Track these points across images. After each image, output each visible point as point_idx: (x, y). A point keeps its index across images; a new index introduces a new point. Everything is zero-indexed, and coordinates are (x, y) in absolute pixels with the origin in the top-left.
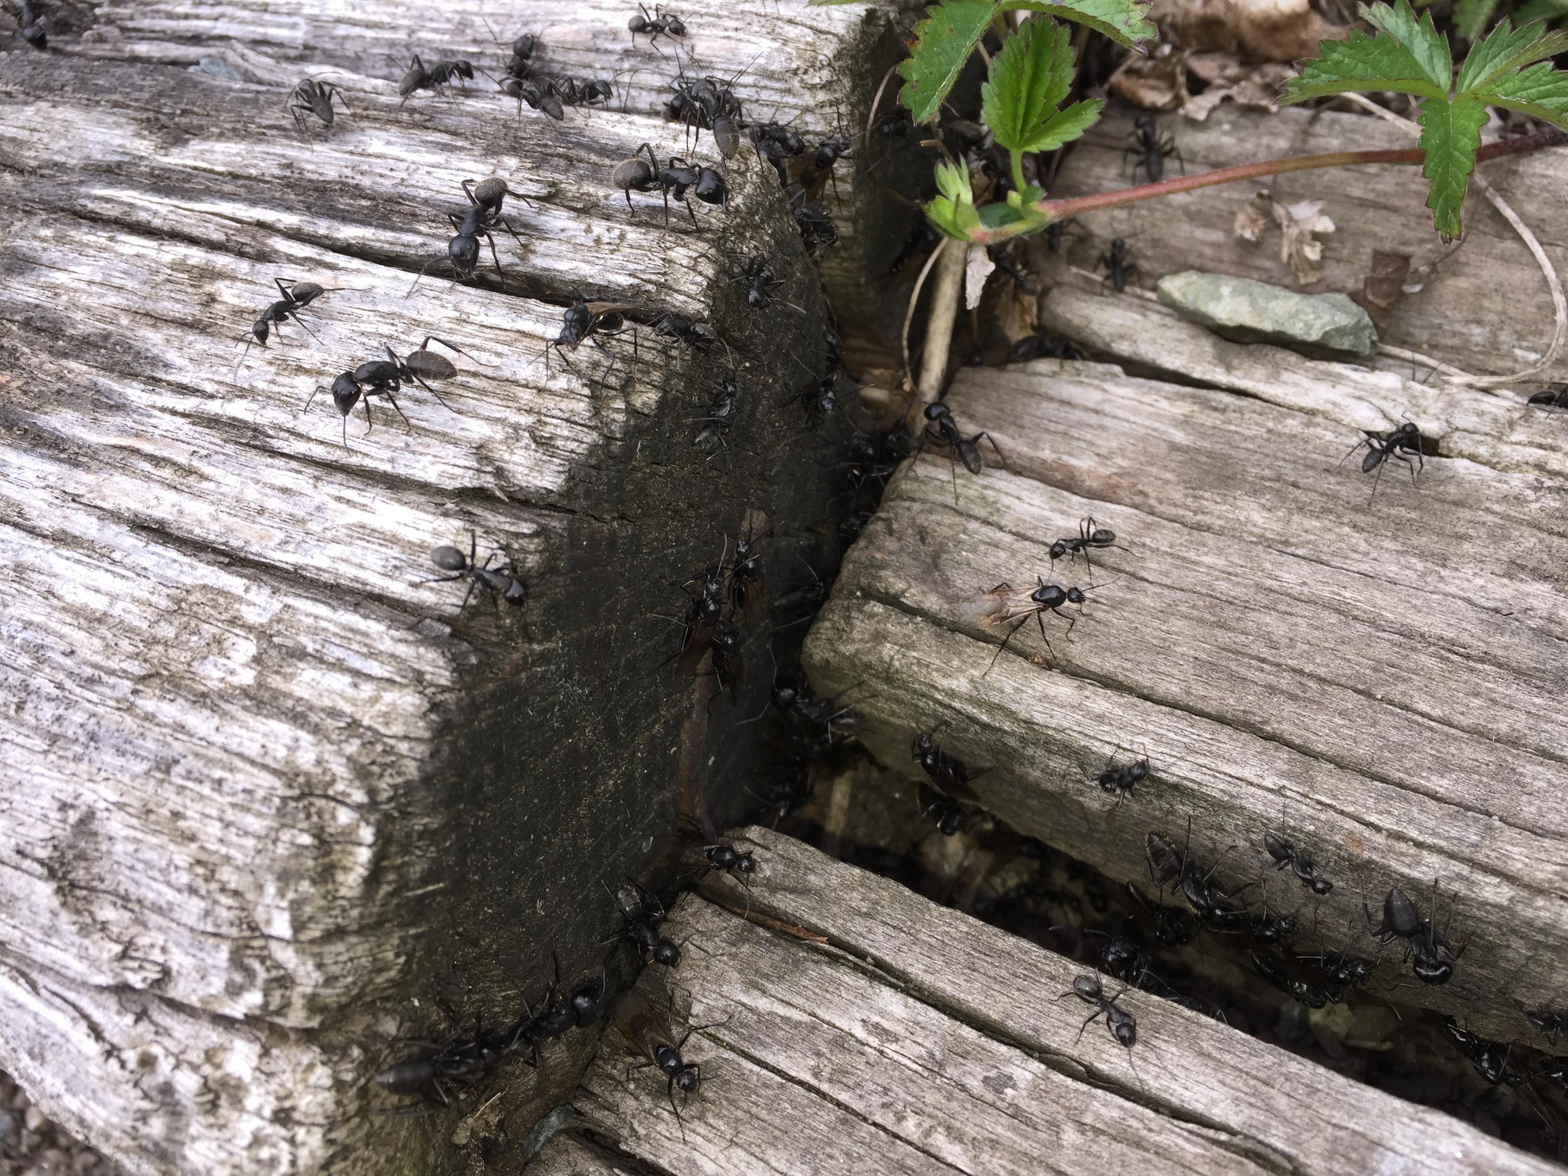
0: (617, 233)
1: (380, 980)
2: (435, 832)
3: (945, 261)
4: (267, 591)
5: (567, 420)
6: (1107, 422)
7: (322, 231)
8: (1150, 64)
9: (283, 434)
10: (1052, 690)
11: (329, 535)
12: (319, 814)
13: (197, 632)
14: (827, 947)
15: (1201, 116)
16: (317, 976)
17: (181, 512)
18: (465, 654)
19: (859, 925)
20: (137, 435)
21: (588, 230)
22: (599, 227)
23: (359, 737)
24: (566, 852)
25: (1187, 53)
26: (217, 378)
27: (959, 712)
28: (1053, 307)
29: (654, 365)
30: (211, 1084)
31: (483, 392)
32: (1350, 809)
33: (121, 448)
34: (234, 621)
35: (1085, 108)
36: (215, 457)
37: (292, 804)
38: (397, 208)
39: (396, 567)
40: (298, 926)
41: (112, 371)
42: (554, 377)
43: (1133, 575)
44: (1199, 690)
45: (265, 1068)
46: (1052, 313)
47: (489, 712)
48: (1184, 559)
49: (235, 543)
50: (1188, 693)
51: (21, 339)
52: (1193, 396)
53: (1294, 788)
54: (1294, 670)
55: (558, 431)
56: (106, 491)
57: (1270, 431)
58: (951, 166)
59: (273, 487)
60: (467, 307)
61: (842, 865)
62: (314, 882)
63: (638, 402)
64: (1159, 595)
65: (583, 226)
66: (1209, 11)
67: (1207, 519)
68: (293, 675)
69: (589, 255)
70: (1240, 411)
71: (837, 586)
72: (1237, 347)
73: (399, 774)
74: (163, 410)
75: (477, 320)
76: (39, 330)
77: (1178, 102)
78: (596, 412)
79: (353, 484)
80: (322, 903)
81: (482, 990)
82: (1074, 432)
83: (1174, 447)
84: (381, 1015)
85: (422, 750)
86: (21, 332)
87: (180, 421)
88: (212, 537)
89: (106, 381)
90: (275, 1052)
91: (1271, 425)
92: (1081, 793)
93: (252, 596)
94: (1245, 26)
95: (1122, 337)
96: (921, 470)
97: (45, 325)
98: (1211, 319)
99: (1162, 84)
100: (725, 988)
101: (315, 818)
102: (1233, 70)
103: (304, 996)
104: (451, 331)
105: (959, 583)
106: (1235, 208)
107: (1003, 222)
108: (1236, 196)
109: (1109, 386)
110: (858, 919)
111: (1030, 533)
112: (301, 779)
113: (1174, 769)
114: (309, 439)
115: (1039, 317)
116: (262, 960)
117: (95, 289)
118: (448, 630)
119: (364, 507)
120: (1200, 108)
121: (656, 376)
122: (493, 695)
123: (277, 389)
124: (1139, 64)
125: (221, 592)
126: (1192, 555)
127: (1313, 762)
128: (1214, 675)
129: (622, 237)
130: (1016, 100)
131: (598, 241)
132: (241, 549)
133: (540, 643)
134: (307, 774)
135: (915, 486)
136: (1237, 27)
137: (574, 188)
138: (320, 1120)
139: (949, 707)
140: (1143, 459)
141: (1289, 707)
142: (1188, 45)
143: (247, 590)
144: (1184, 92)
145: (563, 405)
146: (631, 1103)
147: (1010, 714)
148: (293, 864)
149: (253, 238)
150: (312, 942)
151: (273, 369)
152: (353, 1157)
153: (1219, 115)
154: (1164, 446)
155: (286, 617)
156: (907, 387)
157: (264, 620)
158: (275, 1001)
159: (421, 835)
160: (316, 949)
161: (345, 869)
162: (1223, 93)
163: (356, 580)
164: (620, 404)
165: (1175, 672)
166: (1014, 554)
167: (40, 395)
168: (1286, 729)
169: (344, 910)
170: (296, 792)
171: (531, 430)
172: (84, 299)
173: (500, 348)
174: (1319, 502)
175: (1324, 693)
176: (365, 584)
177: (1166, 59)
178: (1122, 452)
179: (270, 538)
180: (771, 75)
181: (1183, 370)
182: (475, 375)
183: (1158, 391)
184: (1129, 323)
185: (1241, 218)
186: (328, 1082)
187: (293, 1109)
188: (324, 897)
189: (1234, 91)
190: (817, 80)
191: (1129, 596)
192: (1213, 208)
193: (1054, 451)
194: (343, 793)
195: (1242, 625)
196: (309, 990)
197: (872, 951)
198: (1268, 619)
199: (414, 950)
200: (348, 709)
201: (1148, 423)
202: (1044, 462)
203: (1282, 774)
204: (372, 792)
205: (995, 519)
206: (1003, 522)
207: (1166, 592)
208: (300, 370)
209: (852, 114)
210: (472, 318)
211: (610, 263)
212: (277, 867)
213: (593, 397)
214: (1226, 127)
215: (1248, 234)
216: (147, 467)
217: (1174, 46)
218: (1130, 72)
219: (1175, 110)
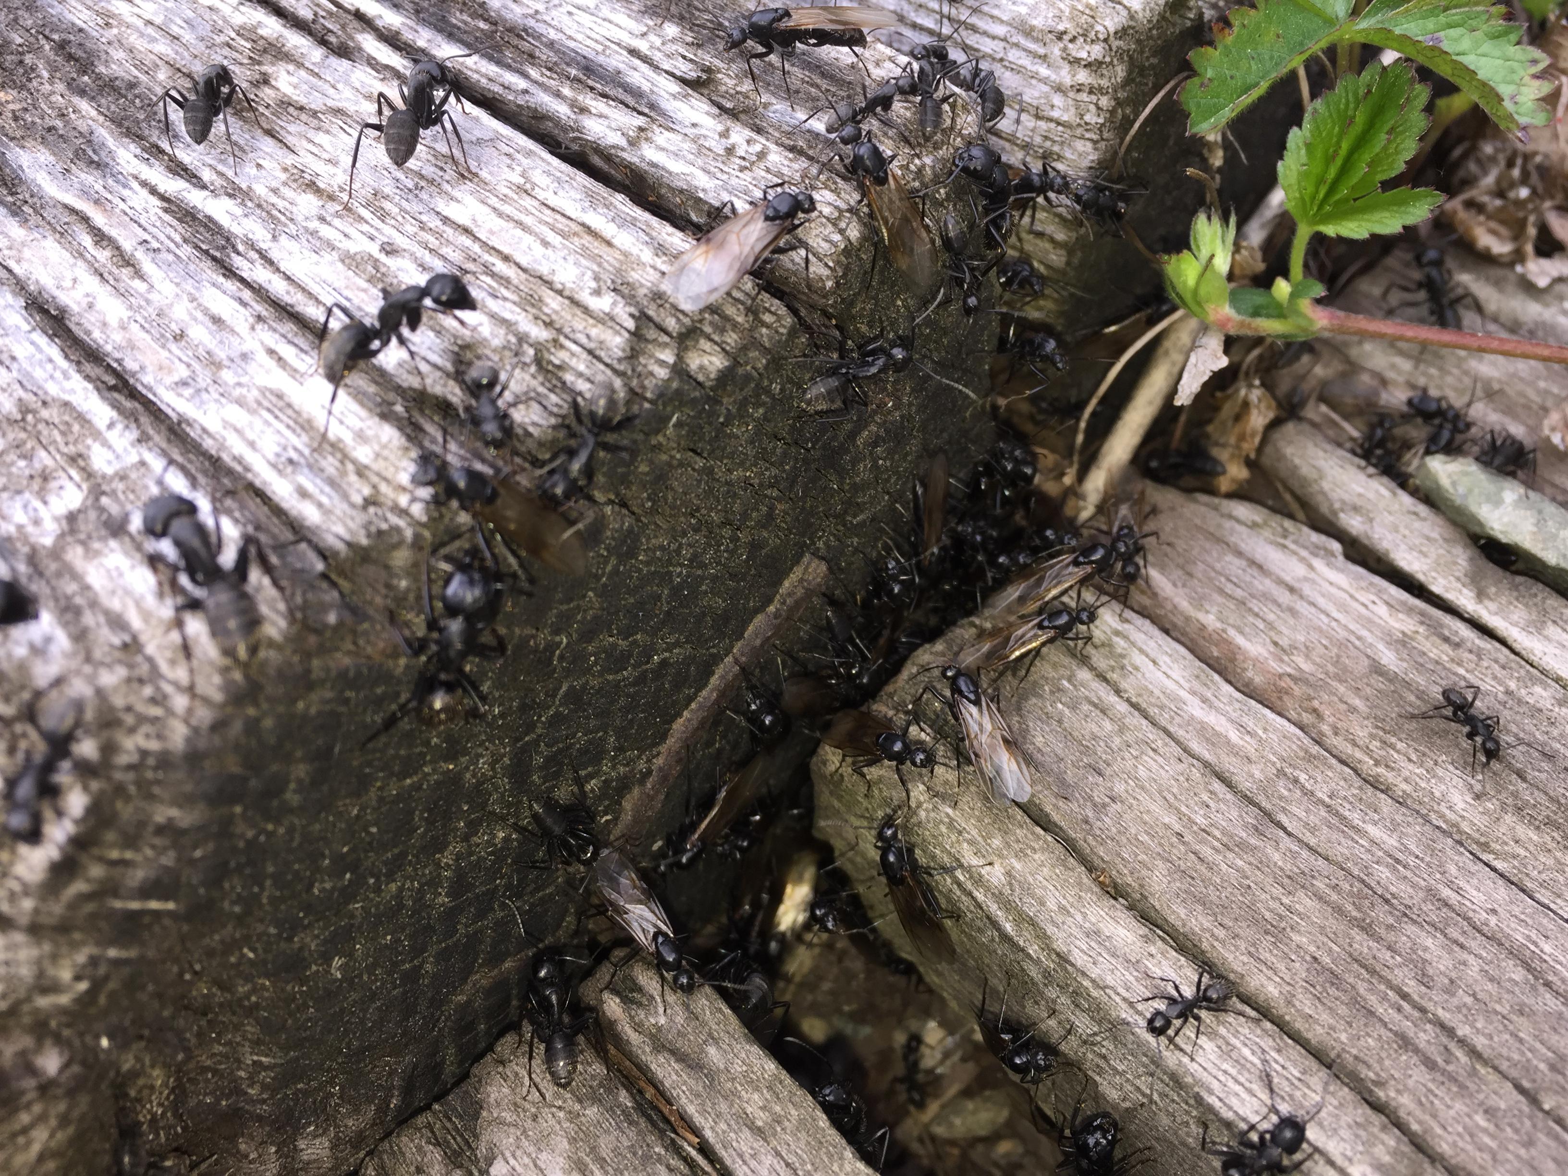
0: (758, 148)
1: (43, 1002)
2: (183, 832)
3: (1167, 344)
4: (134, 434)
5: (590, 352)
6: (1302, 607)
7: (421, 43)
8: (1498, 202)
9: (254, 255)
10: (1109, 928)
11: (237, 392)
13: (28, 457)
14: (694, 1153)
15: (1542, 282)
17: (91, 306)
18: (324, 608)
19: (745, 1142)
20: (97, 202)
21: (725, 134)
22: (739, 135)
23: (131, 666)
24: (401, 906)
25: (1548, 204)
26: (220, 167)
27: (979, 906)
28: (1281, 444)
29: (735, 326)
31: (505, 281)
33: (73, 211)
34: (73, 459)
35: (1417, 198)
36: (164, 255)
38: (515, 41)
39: (291, 461)
41: (120, 125)
42: (597, 292)
43: (1267, 814)
44: (1305, 1004)
46: (1277, 450)
47: (329, 695)
48: (1343, 818)
49: (131, 365)
50: (1289, 1003)
51: (48, 62)
52: (1422, 614)
54: (1442, 1026)
55: (573, 362)
56: (27, 253)
57: (1508, 693)
58: (1216, 220)
59: (206, 312)
60: (538, 177)
61: (755, 1049)
63: (694, 362)
65: (720, 128)
67: (1389, 777)
68: (97, 553)
69: (712, 165)
70: (1479, 654)
71: (890, 688)
72: (1500, 572)
73: (160, 737)
74: (144, 184)
75: (541, 195)
76: (70, 57)
77: (1519, 256)
78: (633, 355)
79: (300, 341)
81: (229, 1043)
82: (1254, 605)
83: (1377, 669)
84: (48, 1042)
85: (204, 716)
86: (52, 55)
87: (155, 201)
88: (109, 348)
89: (105, 134)
91: (1512, 685)
92: (1100, 1071)
93: (112, 436)
95: (1356, 509)
97: (80, 53)
98: (1480, 524)
99: (1503, 231)
100: (544, 1156)
104: (505, 199)
105: (1039, 741)
106: (1549, 403)
107: (1256, 312)
108: (1555, 390)
109: (1318, 563)
110: (746, 1133)
111: (1153, 711)
113: (1234, 1102)
114: (278, 270)
115: (1260, 450)
117: (150, 30)
118: (320, 566)
119: (294, 372)
120: (1543, 273)
121: (732, 339)
122: (343, 675)
123: (273, 199)
124: (1486, 199)
125: (82, 419)
126: (1355, 817)
127: (1425, 1162)
128: (1332, 991)
129: (762, 155)
130: (1329, 159)
131: (730, 151)
132: (133, 374)
137: (731, 83)
139: (970, 894)
140: (1331, 669)
141: (1419, 1075)
142: (1552, 197)
143: (111, 426)
144: (1529, 248)
145: (594, 332)
147: (1043, 938)
149: (343, 27)
151: (283, 176)
154: (1366, 662)
155: (134, 475)
156: (1068, 480)
157: (109, 471)
159: (160, 830)
163: (239, 460)
164: (668, 356)
165: (1281, 966)
166: (1122, 730)
167: (29, 128)
168: (1405, 1103)
169: (13, 894)
171: (539, 348)
172: (133, 39)
173: (551, 237)
174: (1546, 810)
175: (1474, 1073)
176: (247, 469)
177: (1520, 204)
178: (1308, 652)
179: (170, 371)
180: (1028, 32)
181: (1421, 577)
182: (506, 258)
183: (1379, 592)
184: (1371, 495)
185: (1553, 418)
190: (1084, 55)
191: (1254, 840)
192: (1522, 394)
193: (1220, 619)
195: (1391, 937)
198: (1429, 942)
199: (106, 978)
200: (136, 622)
201: (1353, 626)
202: (1203, 627)
205: (1114, 676)
206: (1124, 685)
207: (1305, 853)
208: (312, 186)
209: (1112, 112)
210: (537, 192)
211: (734, 181)
213: (637, 335)
215: (1556, 439)
216: (87, 240)
217: (1534, 192)
218: (1470, 204)
219: (1511, 265)
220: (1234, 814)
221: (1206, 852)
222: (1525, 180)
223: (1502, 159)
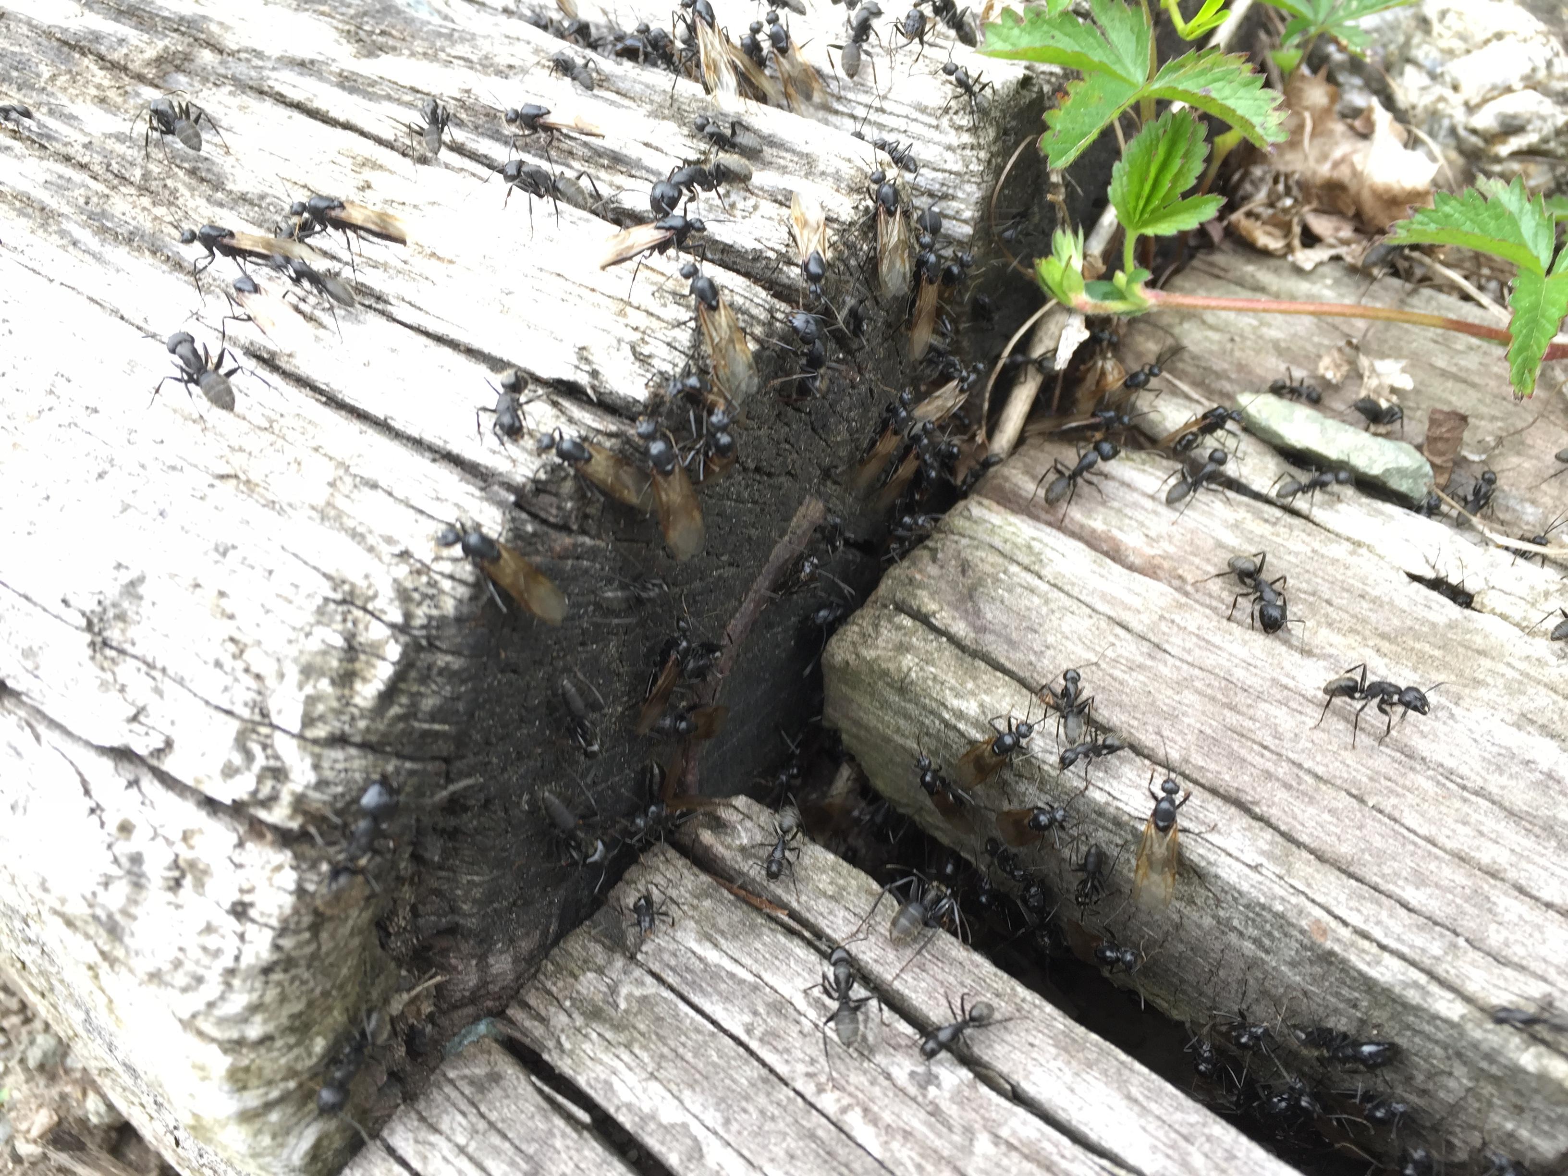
0: (752, 203)
2: (455, 673)
3: (1041, 334)
5: (669, 345)
7: (483, 150)
8: (1270, 211)
9: (404, 305)
12: (355, 623)
14: (786, 919)
15: (1308, 266)
16: (312, 777)
19: (823, 905)
23: (409, 565)
25: (1306, 208)
28: (1134, 400)
30: (181, 863)
32: (1319, 899)
34: (315, 449)
35: (1206, 203)
37: (332, 606)
40: (308, 721)
43: (1158, 646)
44: (1198, 759)
45: (237, 860)
48: (1208, 642)
49: (335, 385)
50: (1187, 761)
51: (186, 184)
52: (1250, 506)
53: (1271, 868)
54: (1293, 762)
55: (657, 352)
57: (1314, 551)
58: (1069, 232)
62: (333, 682)
64: (1178, 669)
66: (1336, 175)
68: (361, 501)
71: (872, 597)
73: (437, 607)
77: (1289, 249)
79: (457, 357)
80: (335, 704)
82: (1128, 511)
83: (1220, 545)
88: (314, 376)
90: (249, 845)
91: (1316, 546)
94: (1366, 195)
96: (976, 511)
98: (1281, 437)
99: (1277, 232)
100: (679, 933)
101: (350, 625)
102: (1346, 232)
103: (293, 794)
105: (989, 616)
106: (1323, 351)
107: (1106, 296)
108: (1326, 342)
110: (822, 900)
111: (1067, 588)
112: (346, 587)
114: (427, 313)
116: (265, 747)
118: (512, 498)
120: (1308, 259)
121: (758, 331)
124: (1260, 210)
125: (312, 423)
126: (1217, 640)
127: (1294, 848)
128: (1215, 750)
129: (756, 208)
130: (1143, 181)
132: (341, 393)
133: (592, 537)
134: (353, 585)
135: (967, 524)
136: (1358, 194)
138: (274, 922)
140: (1188, 548)
141: (1281, 794)
142: (1309, 202)
144: (1296, 242)
145: (667, 331)
146: (563, 1018)
148: (319, 660)
150: (315, 742)
152: (293, 972)
153: (1326, 269)
154: (1211, 541)
155: (367, 454)
156: (979, 439)
157: (345, 454)
158: (265, 791)
159: (441, 672)
160: (317, 749)
161: (365, 680)
162: (1333, 252)
163: (438, 438)
165: (1179, 739)
166: (1047, 602)
168: (1274, 813)
169: (353, 718)
170: (338, 596)
171: (633, 345)
173: (621, 274)
174: (1349, 622)
175: (1317, 790)
176: (445, 444)
177: (1285, 211)
178: (1170, 538)
180: (923, 110)
182: (593, 291)
183: (1217, 494)
185: (1326, 361)
186: (292, 886)
187: (251, 905)
188: (339, 699)
189: (1342, 251)
190: (964, 123)
191: (1149, 663)
192: (1303, 348)
193: (1105, 522)
194: (383, 612)
195: (1251, 712)
196: (299, 789)
197: (829, 931)
198: (1277, 712)
200: (404, 540)
201: (1201, 518)
202: (1094, 531)
203: (1263, 853)
204: (408, 616)
205: (1036, 567)
206: (1043, 572)
207: (1185, 667)
209: (989, 162)
211: (740, 227)
212: (304, 659)
214: (1329, 282)
215: (1329, 375)
217: (1296, 200)
218: (1249, 214)
219: (1284, 256)
220: (1133, 647)
221: (1117, 673)
222: (1288, 192)
223: (1269, 180)
